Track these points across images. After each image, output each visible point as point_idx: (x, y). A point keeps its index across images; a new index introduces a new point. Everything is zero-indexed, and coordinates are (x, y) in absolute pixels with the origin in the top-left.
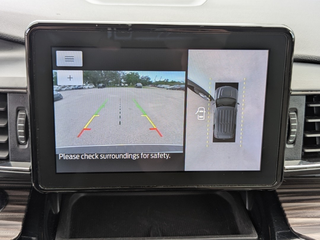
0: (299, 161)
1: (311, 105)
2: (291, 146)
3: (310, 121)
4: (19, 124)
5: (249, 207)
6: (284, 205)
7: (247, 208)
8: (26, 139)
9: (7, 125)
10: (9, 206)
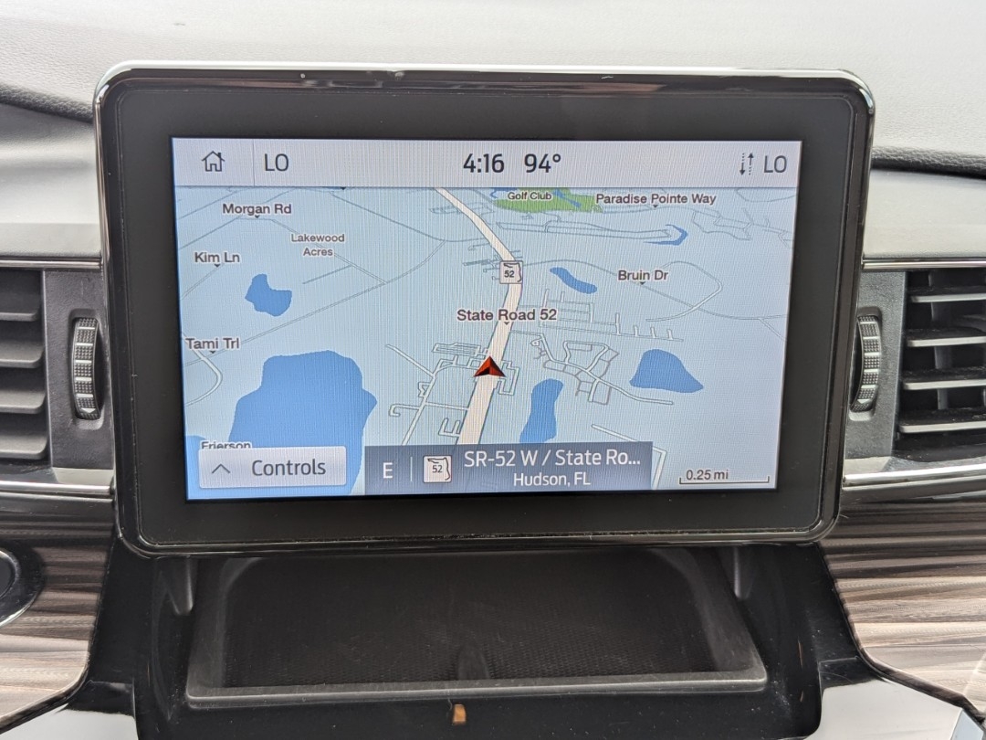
0: (886, 459)
1: (923, 300)
2: (864, 417)
3: (918, 343)
4: (77, 359)
5: (742, 590)
6: (842, 584)
7: (737, 592)
8: (99, 402)
9: (41, 362)
10: (49, 596)
